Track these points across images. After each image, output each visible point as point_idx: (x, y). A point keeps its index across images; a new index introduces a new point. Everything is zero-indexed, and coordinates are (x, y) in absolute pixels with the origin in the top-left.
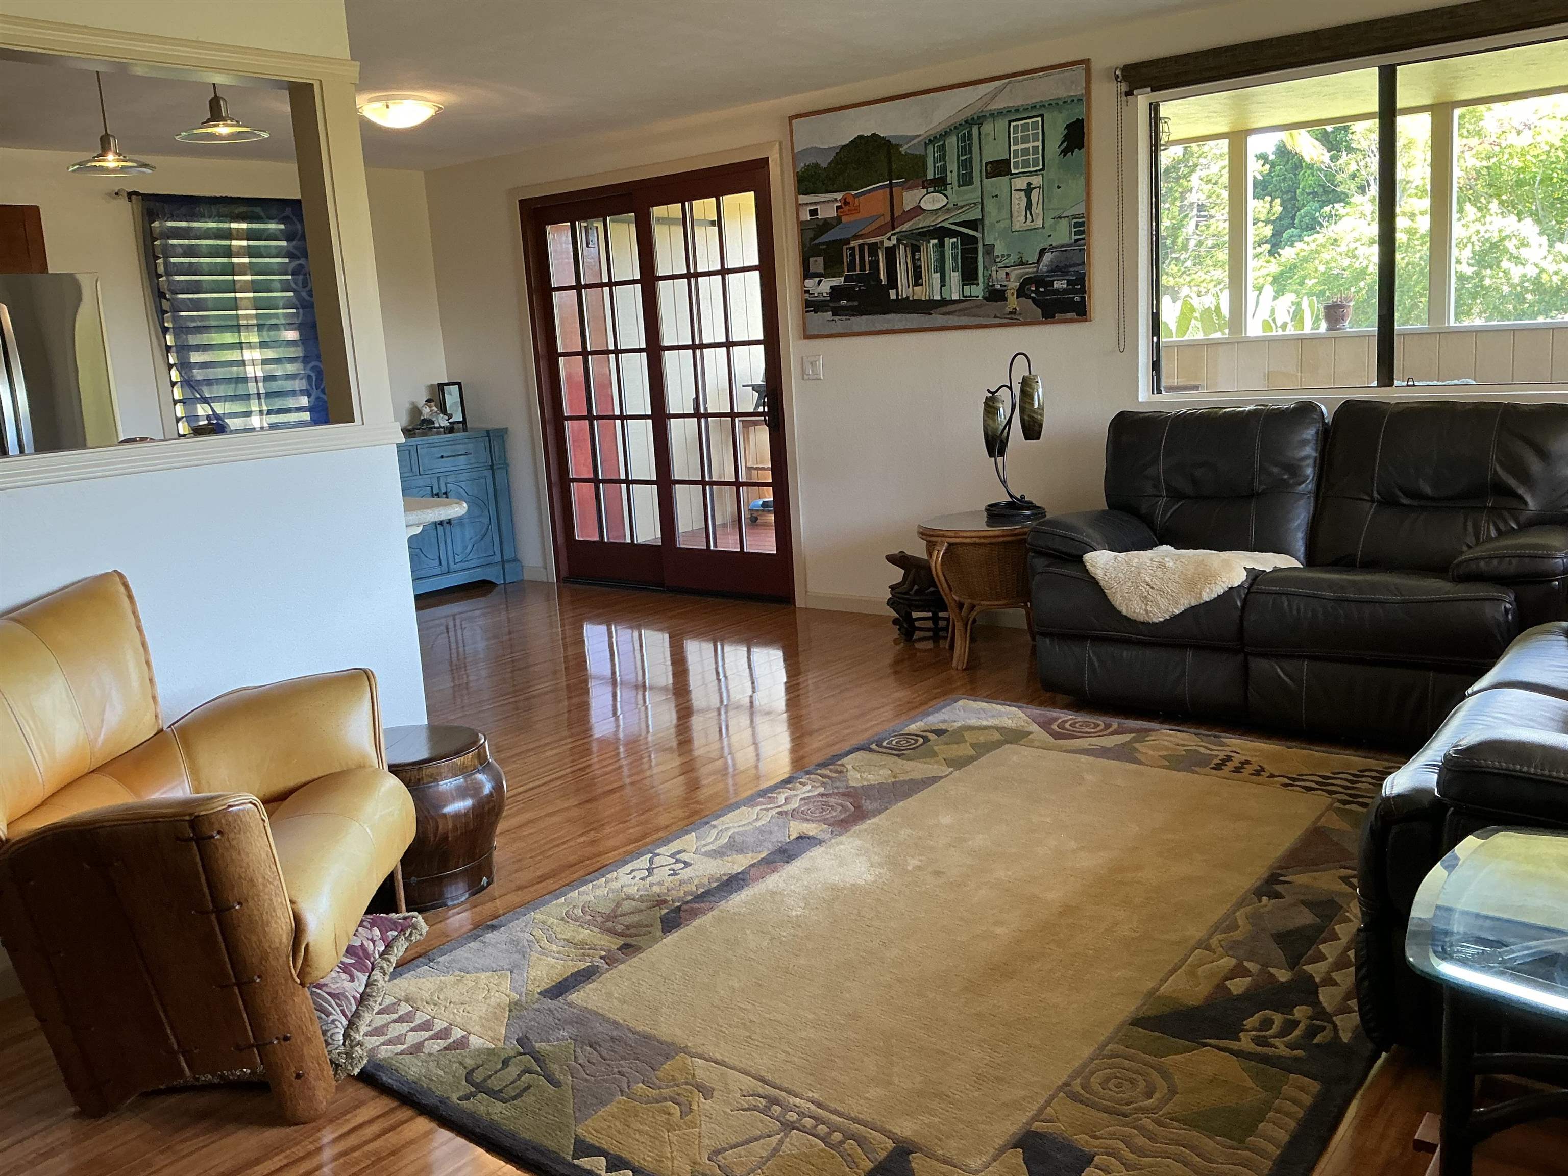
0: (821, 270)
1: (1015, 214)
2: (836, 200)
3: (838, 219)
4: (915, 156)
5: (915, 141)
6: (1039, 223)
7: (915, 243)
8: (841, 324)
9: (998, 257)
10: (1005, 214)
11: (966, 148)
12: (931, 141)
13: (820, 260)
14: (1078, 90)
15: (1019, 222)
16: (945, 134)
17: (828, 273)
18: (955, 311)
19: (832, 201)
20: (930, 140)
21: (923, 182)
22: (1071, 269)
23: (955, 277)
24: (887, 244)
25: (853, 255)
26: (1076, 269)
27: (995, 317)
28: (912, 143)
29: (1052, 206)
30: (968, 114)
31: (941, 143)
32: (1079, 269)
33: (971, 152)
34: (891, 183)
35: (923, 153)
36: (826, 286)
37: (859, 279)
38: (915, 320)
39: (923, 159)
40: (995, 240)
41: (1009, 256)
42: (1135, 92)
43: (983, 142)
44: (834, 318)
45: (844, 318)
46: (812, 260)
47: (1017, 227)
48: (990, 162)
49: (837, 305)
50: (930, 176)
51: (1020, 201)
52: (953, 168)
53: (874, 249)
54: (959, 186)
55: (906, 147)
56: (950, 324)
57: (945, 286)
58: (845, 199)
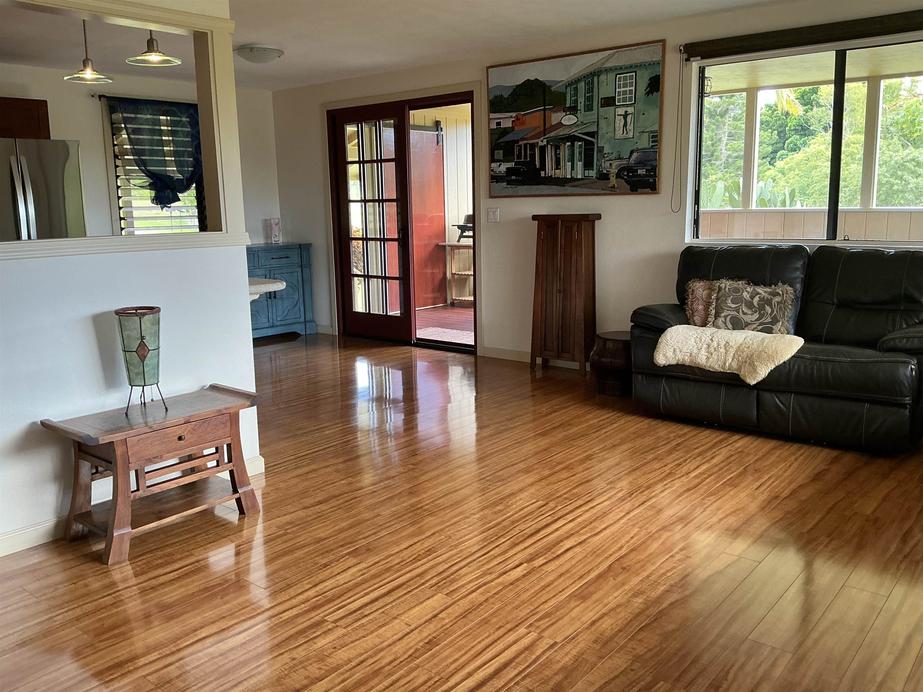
0: (501, 157)
1: (617, 129)
2: (511, 117)
3: (513, 128)
5: (561, 84)
6: (631, 135)
7: (558, 144)
8: (511, 190)
9: (605, 154)
10: (611, 128)
11: (590, 90)
12: (570, 84)
13: (501, 152)
14: (657, 58)
15: (619, 134)
16: (578, 81)
17: (506, 160)
21: (564, 108)
22: (648, 163)
23: (580, 165)
24: (540, 144)
25: (520, 150)
26: (651, 163)
27: (603, 189)
29: (638, 125)
30: (592, 69)
31: (576, 85)
32: (654, 163)
33: (592, 91)
34: (545, 108)
35: (565, 91)
36: (503, 168)
37: (522, 164)
38: (554, 189)
39: (564, 95)
40: (605, 143)
41: (612, 153)
42: (691, 59)
43: (600, 87)
44: (508, 186)
45: (513, 186)
46: (496, 152)
47: (617, 137)
48: (604, 98)
49: (510, 179)
50: (568, 105)
51: (620, 121)
52: (581, 100)
53: (533, 146)
54: (585, 111)
55: (554, 87)
56: (576, 192)
57: (573, 170)
58: (517, 117)
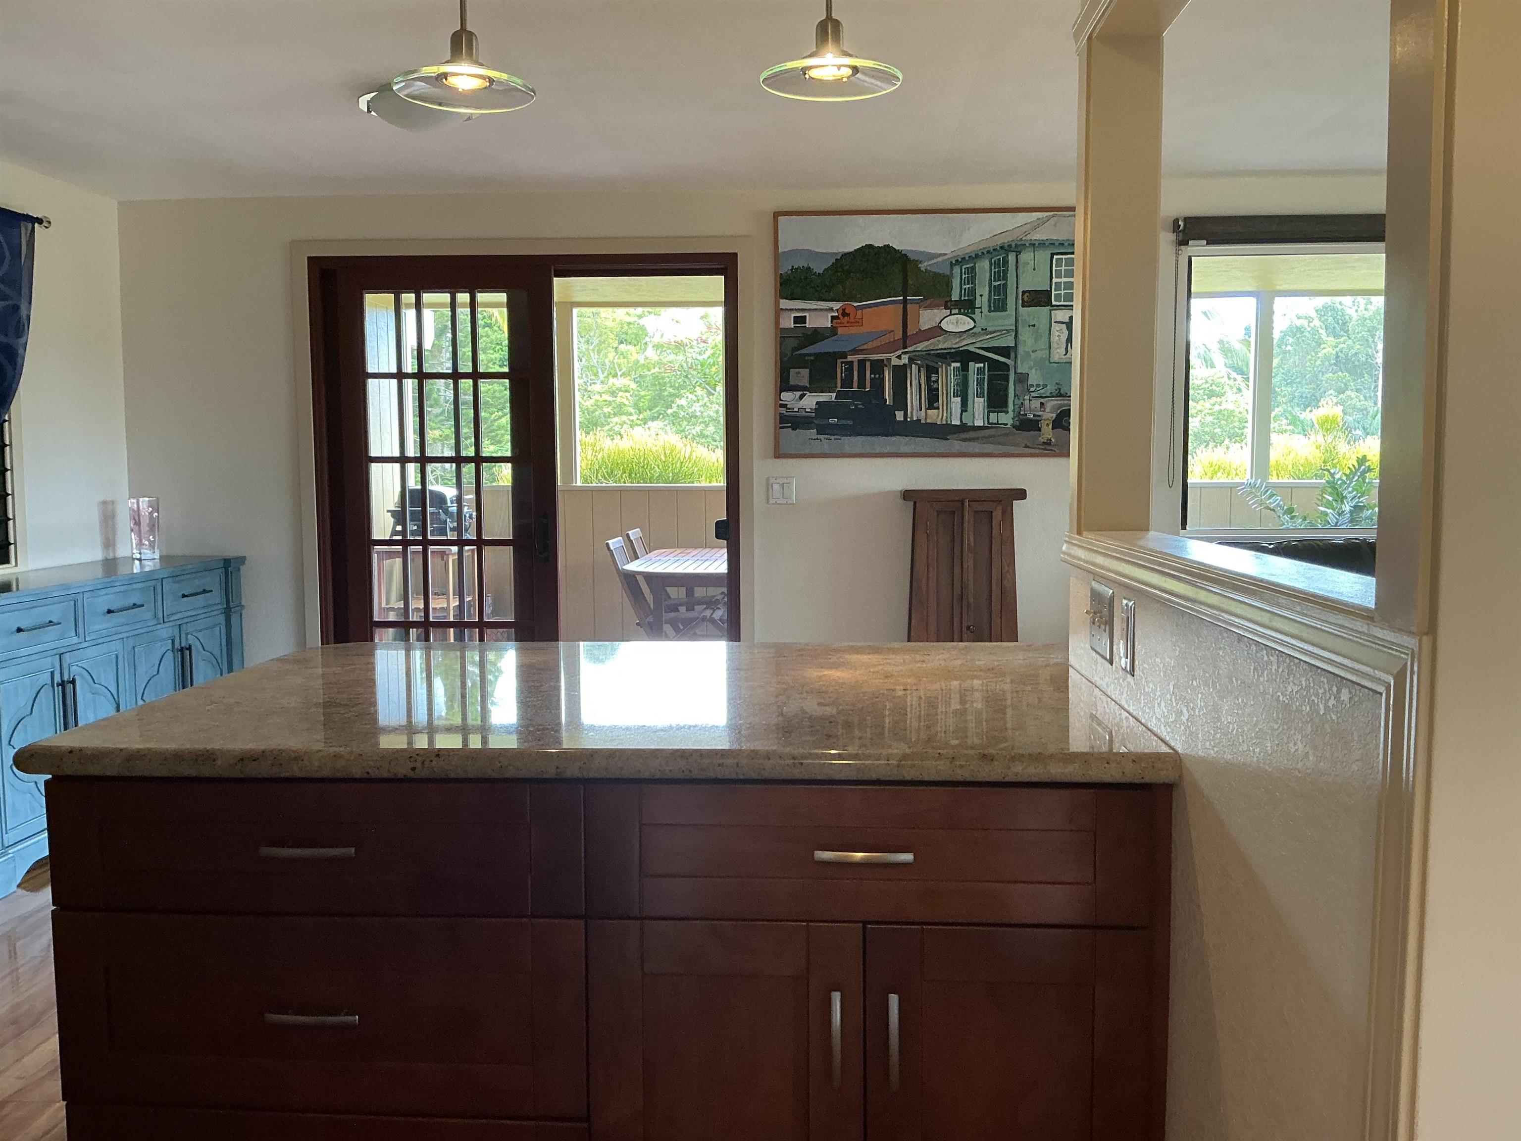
0: (805, 382)
2: (831, 310)
3: (833, 331)
4: (937, 275)
5: (940, 259)
7: (931, 364)
8: (826, 443)
9: (1032, 386)
10: (1042, 343)
11: (1000, 272)
12: (959, 262)
13: (805, 372)
16: (976, 257)
18: (978, 438)
19: (826, 310)
20: (957, 261)
21: (947, 302)
23: (979, 404)
24: (895, 362)
25: (850, 370)
27: (1026, 446)
28: (935, 261)
30: (1004, 240)
33: (1005, 278)
36: (810, 401)
37: (854, 396)
38: (927, 444)
40: (1031, 368)
41: (1045, 386)
42: (1190, 242)
44: (819, 436)
45: (832, 437)
46: (793, 372)
50: (955, 297)
53: (878, 367)
54: (990, 311)
55: (926, 264)
56: (970, 450)
57: (966, 411)
58: (844, 310)
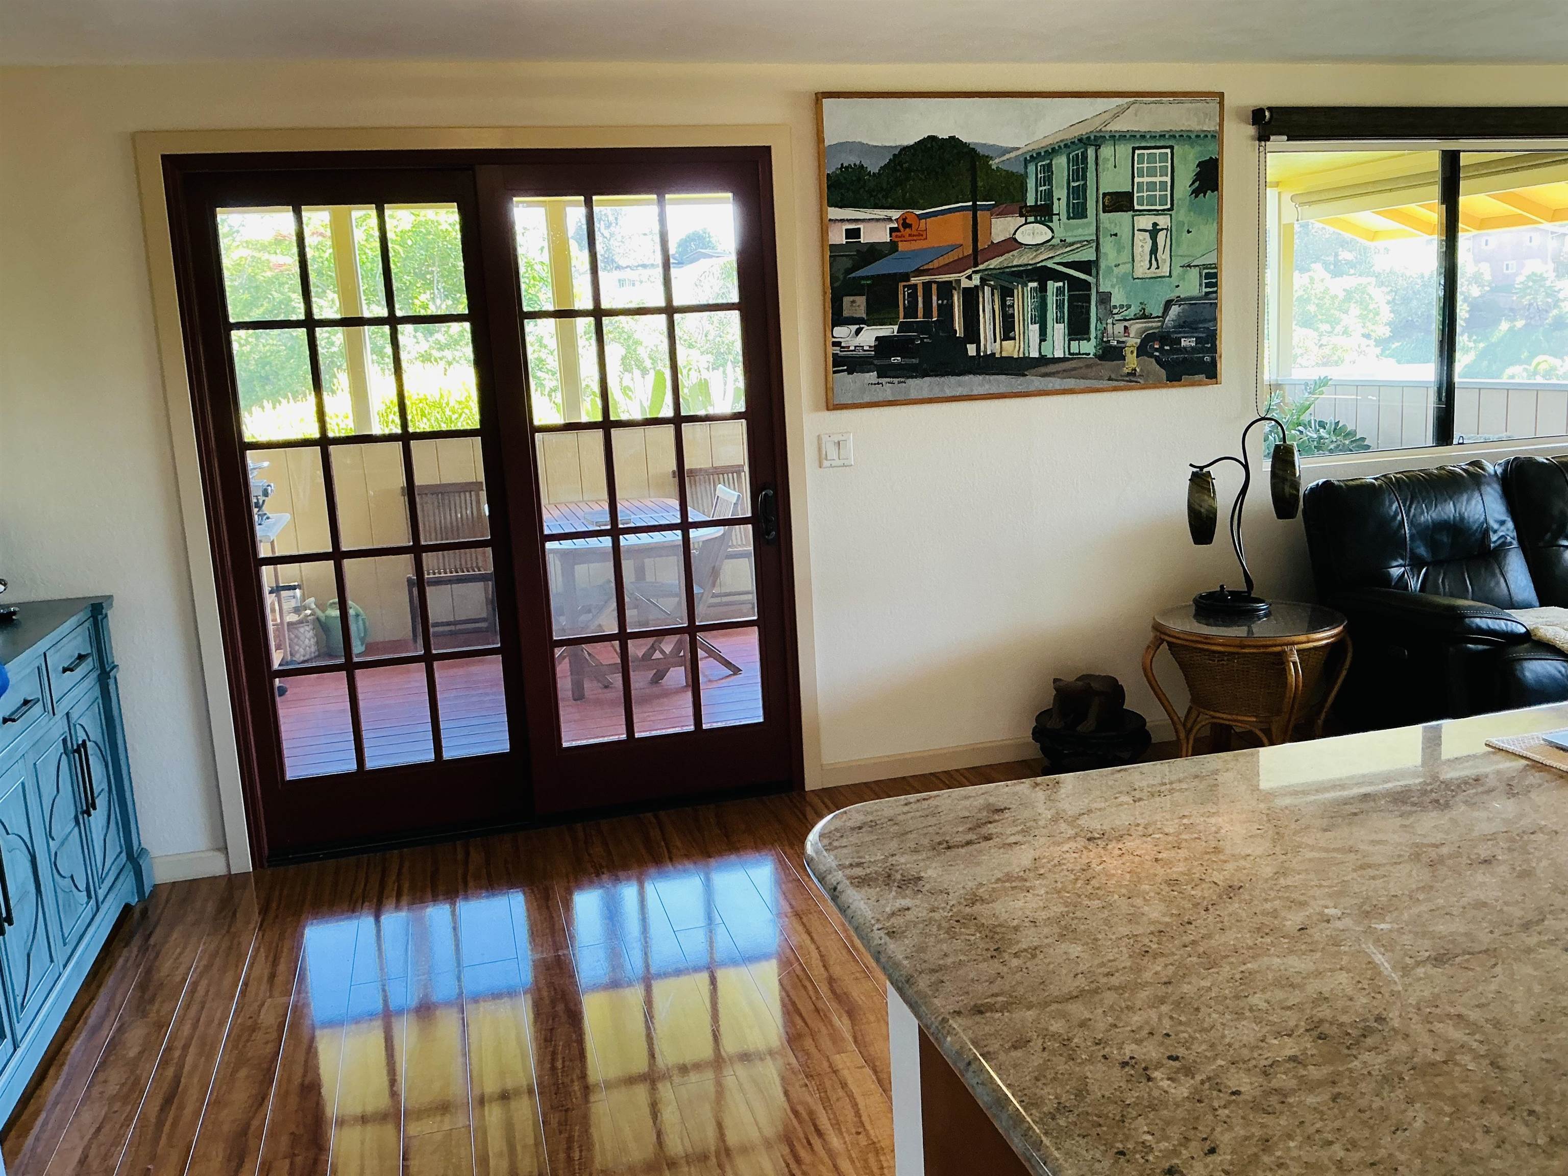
0: (862, 313)
1: (1137, 258)
2: (890, 219)
3: (892, 247)
4: (1010, 175)
7: (1006, 284)
8: (889, 388)
9: (1115, 307)
10: (1125, 256)
11: (1079, 171)
12: (1034, 157)
13: (861, 301)
14: (1210, 126)
16: (1053, 152)
17: (874, 318)
18: (1058, 372)
19: (884, 220)
21: (1021, 208)
22: (1201, 325)
23: (1058, 331)
24: (965, 284)
26: (1206, 325)
27: (1110, 379)
28: (1007, 156)
29: (1179, 253)
30: (1082, 131)
31: (1048, 161)
32: (1210, 325)
33: (1084, 178)
34: (975, 204)
35: (1022, 172)
36: (868, 337)
38: (1002, 382)
39: (1021, 181)
40: (1113, 286)
41: (1129, 307)
42: (1272, 138)
43: (1100, 170)
44: (880, 380)
45: (896, 380)
46: (847, 300)
47: (1139, 273)
48: (1109, 194)
49: (885, 362)
50: (1030, 202)
52: (1060, 194)
53: (946, 289)
54: (1069, 218)
55: (997, 161)
57: (1045, 340)
58: (904, 220)
